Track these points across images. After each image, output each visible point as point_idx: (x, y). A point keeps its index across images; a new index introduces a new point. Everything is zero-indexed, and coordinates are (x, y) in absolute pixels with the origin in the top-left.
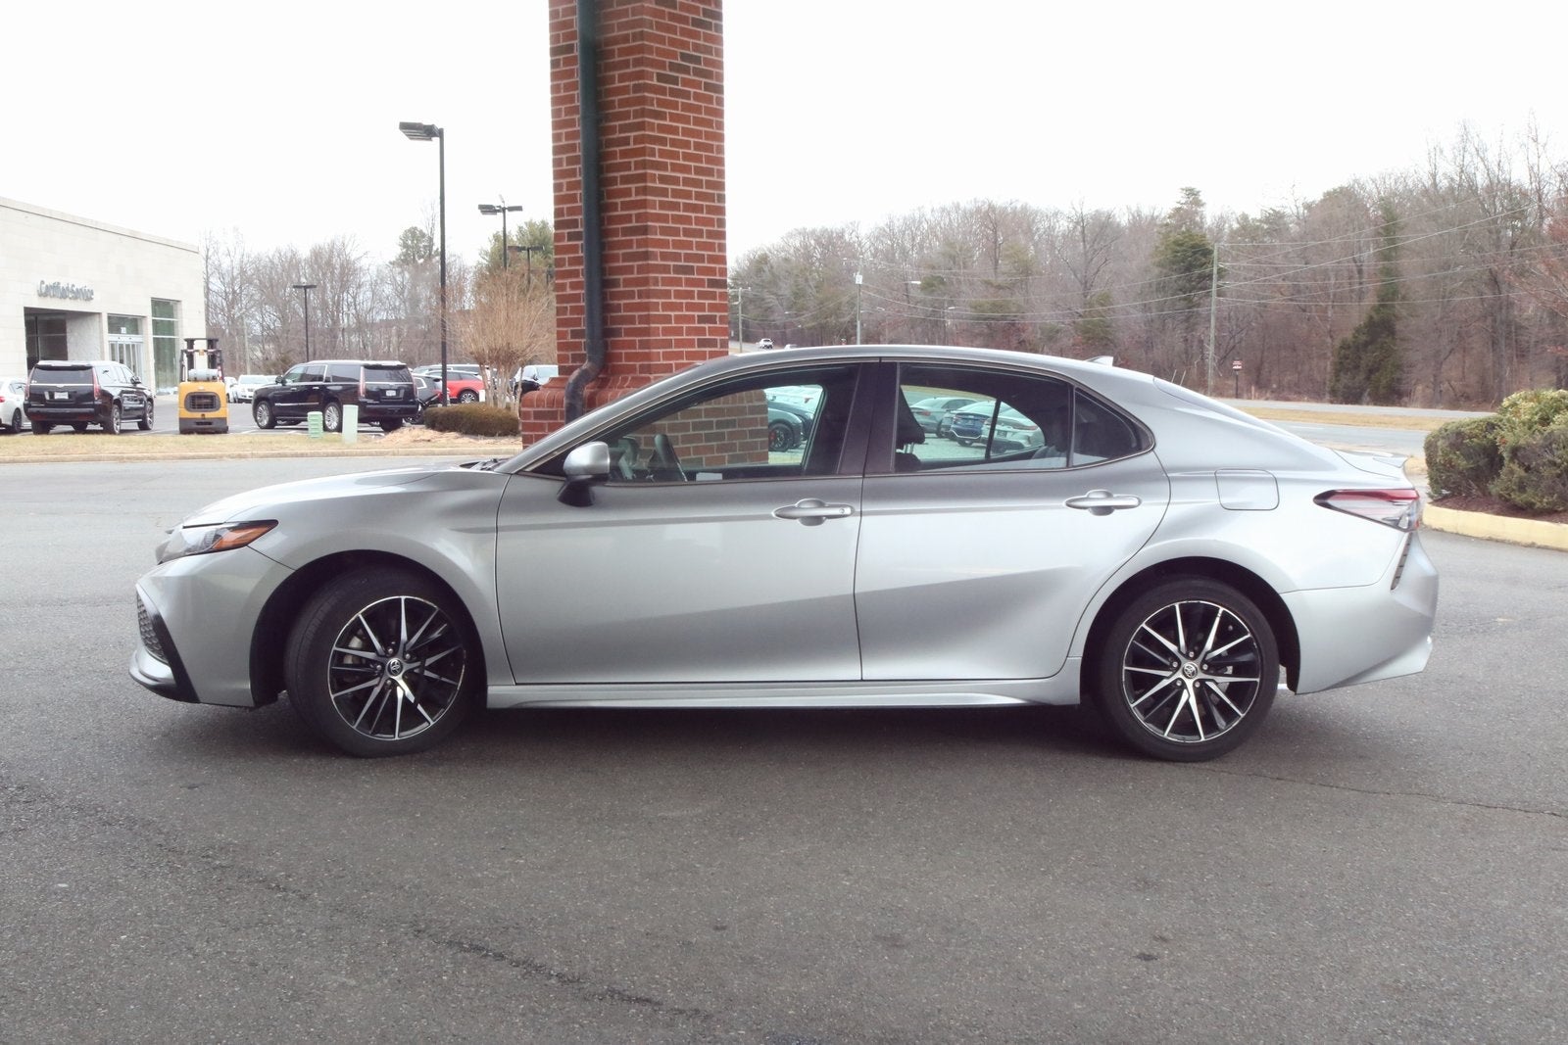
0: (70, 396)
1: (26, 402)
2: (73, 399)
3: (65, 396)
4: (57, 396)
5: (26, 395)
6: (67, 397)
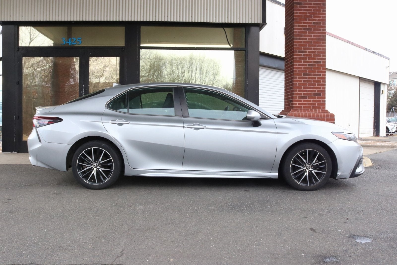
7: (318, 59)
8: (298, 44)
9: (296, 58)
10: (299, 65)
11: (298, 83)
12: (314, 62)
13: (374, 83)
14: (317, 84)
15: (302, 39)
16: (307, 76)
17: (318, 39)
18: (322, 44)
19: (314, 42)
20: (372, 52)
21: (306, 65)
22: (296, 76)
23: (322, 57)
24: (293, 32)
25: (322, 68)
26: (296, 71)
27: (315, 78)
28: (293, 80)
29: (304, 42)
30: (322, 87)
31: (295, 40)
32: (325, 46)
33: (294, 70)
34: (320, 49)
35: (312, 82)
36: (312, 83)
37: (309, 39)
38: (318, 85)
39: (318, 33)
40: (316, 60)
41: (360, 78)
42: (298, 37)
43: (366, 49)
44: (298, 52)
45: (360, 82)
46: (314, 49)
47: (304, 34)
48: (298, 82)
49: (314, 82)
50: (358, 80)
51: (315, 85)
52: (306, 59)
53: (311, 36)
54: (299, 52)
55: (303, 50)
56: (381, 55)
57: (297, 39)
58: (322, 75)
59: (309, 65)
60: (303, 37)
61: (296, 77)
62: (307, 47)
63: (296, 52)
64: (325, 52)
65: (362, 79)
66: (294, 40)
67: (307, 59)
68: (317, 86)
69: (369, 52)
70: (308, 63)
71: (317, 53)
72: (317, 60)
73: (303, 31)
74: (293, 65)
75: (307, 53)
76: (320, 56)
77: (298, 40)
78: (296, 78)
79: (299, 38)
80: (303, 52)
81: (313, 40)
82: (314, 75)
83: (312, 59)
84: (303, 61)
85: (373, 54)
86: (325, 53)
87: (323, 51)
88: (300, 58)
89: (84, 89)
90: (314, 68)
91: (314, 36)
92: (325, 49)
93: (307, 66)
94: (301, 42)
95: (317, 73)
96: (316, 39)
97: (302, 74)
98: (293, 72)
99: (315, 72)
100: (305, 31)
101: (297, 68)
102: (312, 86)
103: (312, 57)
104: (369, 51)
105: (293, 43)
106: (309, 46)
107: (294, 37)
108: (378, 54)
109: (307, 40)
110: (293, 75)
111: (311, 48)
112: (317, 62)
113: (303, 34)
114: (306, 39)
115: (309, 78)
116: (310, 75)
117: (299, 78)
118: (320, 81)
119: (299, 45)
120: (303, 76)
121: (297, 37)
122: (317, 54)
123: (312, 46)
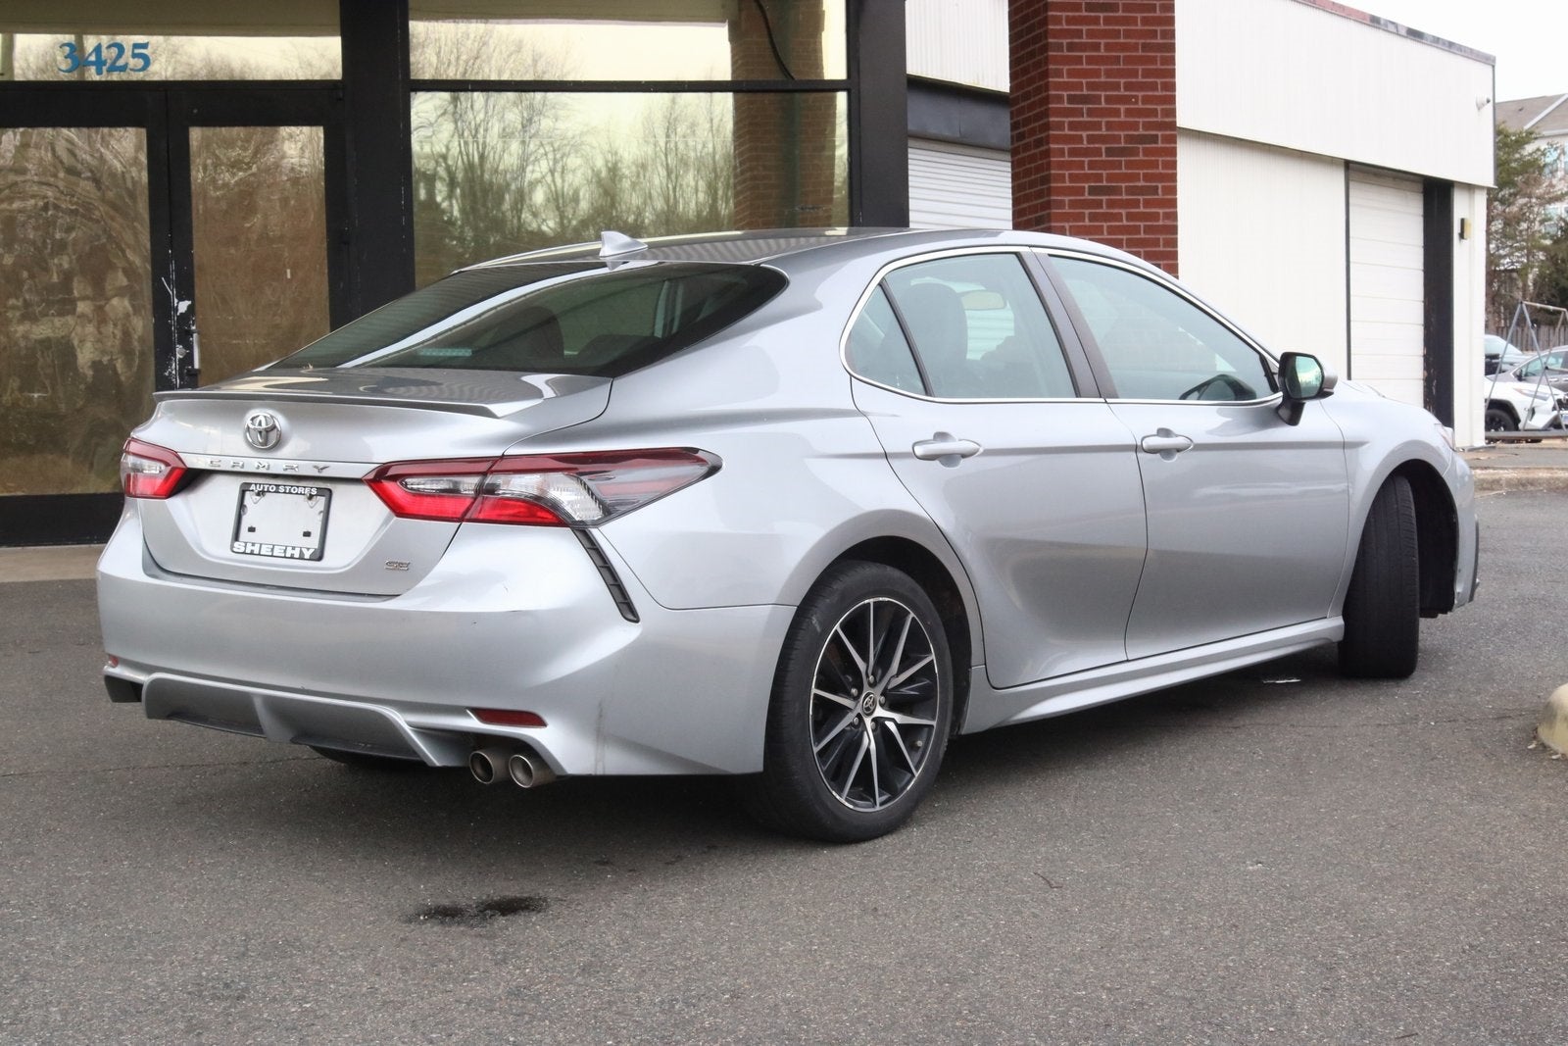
7: (1147, 126)
8: (1065, 68)
9: (1060, 126)
10: (1072, 152)
11: (1070, 227)
12: (1130, 139)
13: (1420, 187)
14: (1145, 226)
15: (1083, 47)
16: (1104, 198)
17: (1145, 47)
18: (1159, 66)
19: (1128, 60)
20: (1405, 35)
21: (1098, 152)
22: (1059, 198)
23: (1159, 119)
24: (1046, 17)
25: (1160, 163)
26: (1062, 178)
27: (1136, 204)
28: (1049, 214)
29: (1090, 60)
30: (1164, 239)
31: (1054, 51)
32: (1172, 73)
33: (1053, 172)
34: (1153, 87)
35: (1124, 219)
36: (1125, 223)
37: (1108, 47)
38: (1148, 230)
39: (1145, 21)
40: (1138, 130)
41: (1351, 165)
42: (1066, 38)
43: (1374, 21)
44: (1066, 101)
45: (1351, 184)
46: (1128, 86)
47: (1090, 24)
48: (1068, 221)
49: (1132, 220)
50: (1339, 177)
51: (1136, 230)
52: (1097, 126)
53: (1117, 34)
54: (1072, 100)
55: (1085, 92)
56: (1450, 47)
57: (1060, 47)
58: (1162, 191)
59: (1110, 152)
60: (1084, 40)
61: (1063, 201)
62: (1103, 79)
63: (1060, 99)
64: (1174, 97)
65: (1355, 171)
66: (1051, 53)
67: (1100, 129)
68: (1142, 236)
69: (1391, 36)
70: (1108, 146)
71: (1140, 103)
72: (1141, 132)
73: (1085, 14)
74: (1047, 154)
75: (1103, 105)
76: (1154, 113)
77: (1066, 53)
78: (1061, 204)
79: (1067, 43)
80: (1085, 99)
81: (1123, 50)
82: (1131, 191)
83: (1122, 126)
84: (1088, 136)
85: (1412, 45)
86: (1172, 100)
87: (1164, 93)
88: (1073, 126)
89: (172, 267)
90: (1129, 164)
91: (1128, 34)
92: (1172, 87)
93: (1104, 158)
94: (1079, 60)
95: (1141, 183)
96: (1135, 47)
97: (1084, 187)
98: (1046, 180)
99: (1136, 177)
100: (1093, 14)
101: (1062, 165)
102: (1125, 237)
103: (1123, 118)
104: (1391, 28)
105: (1046, 64)
106: (1109, 74)
107: (1050, 40)
108: (1436, 41)
109: (1103, 52)
110: (1049, 194)
111: (1118, 84)
112: (1142, 139)
113: (1084, 28)
114: (1096, 47)
115: (1111, 204)
116: (1116, 191)
117: (1073, 204)
118: (1156, 217)
119: (1071, 73)
120: (1087, 196)
121: (1061, 41)
122: (1140, 106)
123: (1121, 73)
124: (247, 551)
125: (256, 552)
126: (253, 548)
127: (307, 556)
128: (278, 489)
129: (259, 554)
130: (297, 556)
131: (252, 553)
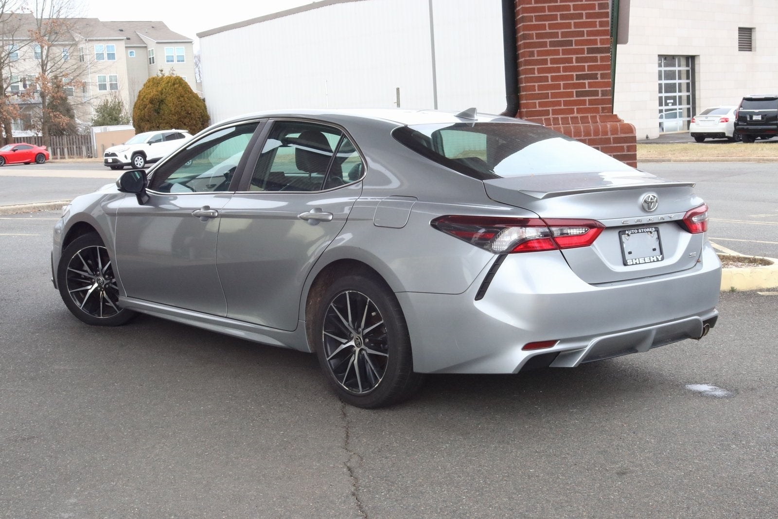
0: (762, 118)
1: (736, 122)
2: (765, 120)
3: (759, 118)
4: (755, 118)
5: (736, 118)
6: (760, 119)
124: (634, 263)
125: (638, 263)
126: (636, 261)
127: (660, 259)
128: (638, 231)
129: (640, 263)
130: (655, 260)
131: (636, 264)
